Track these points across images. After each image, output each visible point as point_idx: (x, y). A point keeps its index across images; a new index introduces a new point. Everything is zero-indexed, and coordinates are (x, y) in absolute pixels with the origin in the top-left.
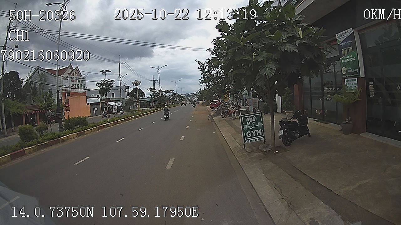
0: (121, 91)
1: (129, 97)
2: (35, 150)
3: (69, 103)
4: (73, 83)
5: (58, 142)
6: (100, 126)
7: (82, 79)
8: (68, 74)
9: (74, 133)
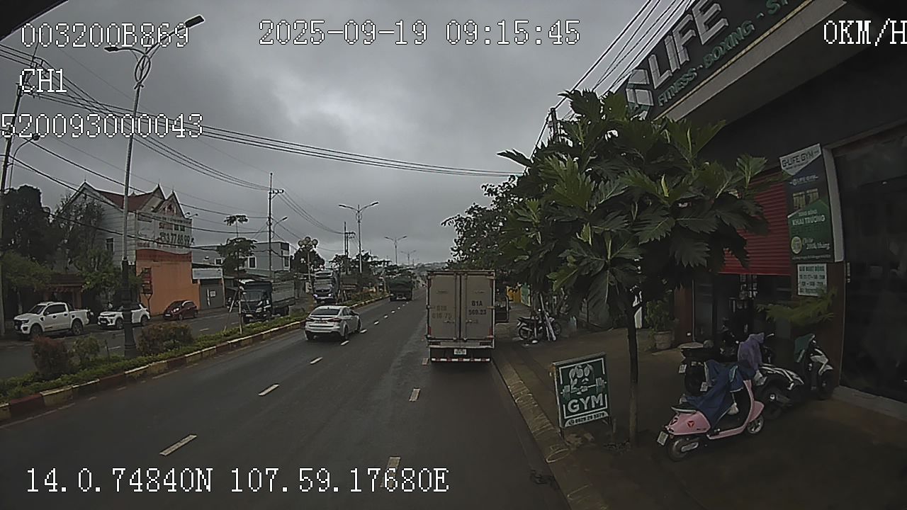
1: (288, 269)
3: (152, 276)
4: (162, 230)
6: (221, 345)
7: (183, 224)
8: (152, 209)
9: (161, 360)
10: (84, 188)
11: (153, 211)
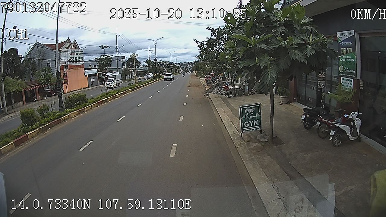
0: (117, 61)
1: (125, 67)
2: (37, 134)
3: (68, 76)
4: (71, 56)
5: (59, 122)
6: (99, 101)
7: (80, 52)
8: (66, 48)
9: (75, 111)
10: (37, 44)
11: (66, 49)
